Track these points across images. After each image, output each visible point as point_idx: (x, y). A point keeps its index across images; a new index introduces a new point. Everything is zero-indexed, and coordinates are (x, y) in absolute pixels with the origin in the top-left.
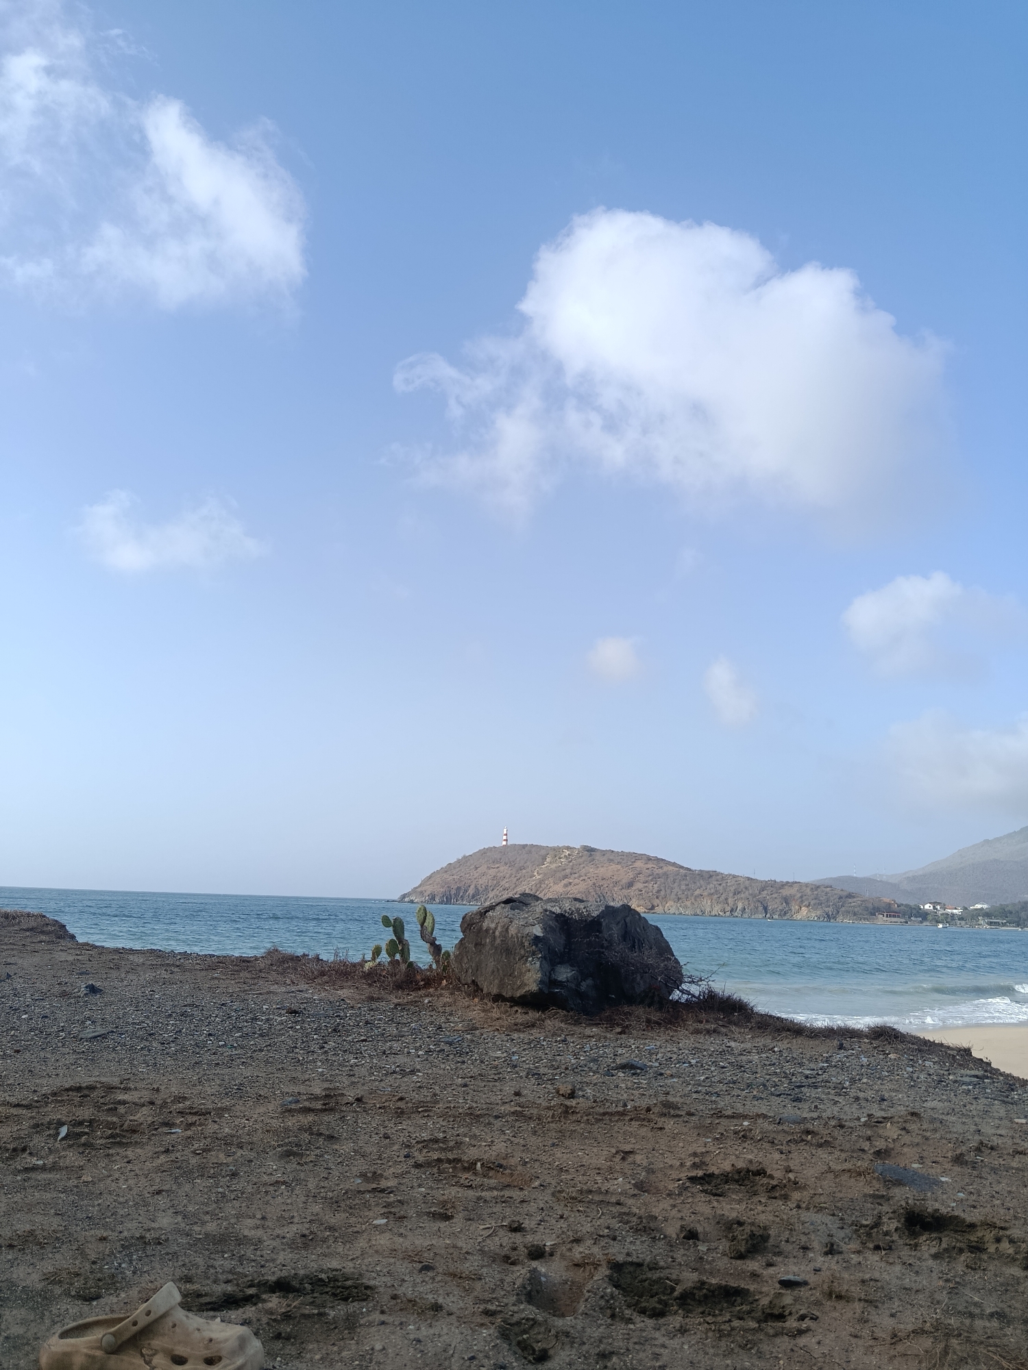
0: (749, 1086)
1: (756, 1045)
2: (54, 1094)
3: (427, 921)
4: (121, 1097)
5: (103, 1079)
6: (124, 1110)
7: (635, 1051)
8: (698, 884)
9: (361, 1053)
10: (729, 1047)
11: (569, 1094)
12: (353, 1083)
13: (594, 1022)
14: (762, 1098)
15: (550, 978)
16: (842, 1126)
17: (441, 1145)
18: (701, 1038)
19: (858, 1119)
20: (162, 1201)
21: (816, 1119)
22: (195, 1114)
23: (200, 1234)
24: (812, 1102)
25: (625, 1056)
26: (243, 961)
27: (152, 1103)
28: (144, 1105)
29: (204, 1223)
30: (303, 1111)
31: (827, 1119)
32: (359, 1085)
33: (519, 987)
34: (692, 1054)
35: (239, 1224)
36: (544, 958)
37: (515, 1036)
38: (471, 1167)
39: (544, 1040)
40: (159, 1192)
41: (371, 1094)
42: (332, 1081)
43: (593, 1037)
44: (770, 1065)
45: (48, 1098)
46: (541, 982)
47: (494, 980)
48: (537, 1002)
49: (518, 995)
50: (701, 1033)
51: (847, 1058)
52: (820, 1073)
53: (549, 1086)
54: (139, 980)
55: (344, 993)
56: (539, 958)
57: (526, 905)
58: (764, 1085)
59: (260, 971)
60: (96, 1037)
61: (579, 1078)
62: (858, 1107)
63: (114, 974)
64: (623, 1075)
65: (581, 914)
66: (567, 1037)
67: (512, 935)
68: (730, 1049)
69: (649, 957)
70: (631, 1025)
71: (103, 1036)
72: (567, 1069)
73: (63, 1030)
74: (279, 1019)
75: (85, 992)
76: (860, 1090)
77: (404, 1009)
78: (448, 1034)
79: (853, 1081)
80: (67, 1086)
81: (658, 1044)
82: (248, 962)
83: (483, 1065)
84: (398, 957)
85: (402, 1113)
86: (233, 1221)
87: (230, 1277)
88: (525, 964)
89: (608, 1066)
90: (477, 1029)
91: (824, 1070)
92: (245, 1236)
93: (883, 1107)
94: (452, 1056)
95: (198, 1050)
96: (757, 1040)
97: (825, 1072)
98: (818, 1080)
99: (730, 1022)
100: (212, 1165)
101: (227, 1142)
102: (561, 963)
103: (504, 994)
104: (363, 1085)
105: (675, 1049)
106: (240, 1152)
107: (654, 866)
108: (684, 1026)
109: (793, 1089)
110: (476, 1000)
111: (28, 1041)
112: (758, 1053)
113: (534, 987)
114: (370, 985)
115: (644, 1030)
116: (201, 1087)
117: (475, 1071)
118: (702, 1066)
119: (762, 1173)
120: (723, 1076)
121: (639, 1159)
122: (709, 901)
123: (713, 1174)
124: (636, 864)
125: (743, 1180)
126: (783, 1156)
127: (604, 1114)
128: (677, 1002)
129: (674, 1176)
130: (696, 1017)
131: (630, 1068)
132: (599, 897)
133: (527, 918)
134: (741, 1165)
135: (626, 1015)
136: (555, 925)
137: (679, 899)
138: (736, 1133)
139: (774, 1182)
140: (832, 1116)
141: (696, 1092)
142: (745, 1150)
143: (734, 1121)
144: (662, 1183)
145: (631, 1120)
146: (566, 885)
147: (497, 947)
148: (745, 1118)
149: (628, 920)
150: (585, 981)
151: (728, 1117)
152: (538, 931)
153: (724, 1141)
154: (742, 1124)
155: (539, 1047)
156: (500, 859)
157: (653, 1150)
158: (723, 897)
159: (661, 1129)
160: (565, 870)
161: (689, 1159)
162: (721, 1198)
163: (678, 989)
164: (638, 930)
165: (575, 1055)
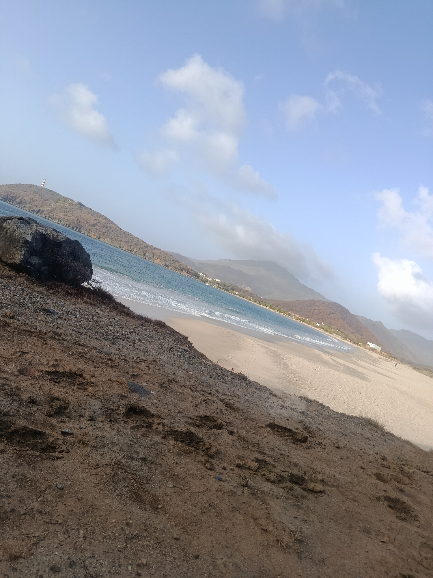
0: (97, 333)
1: (109, 315)
7: (54, 303)
8: (122, 236)
10: (97, 313)
11: (11, 317)
13: (41, 285)
14: (99, 340)
15: (27, 260)
16: (125, 360)
18: (87, 306)
19: (133, 358)
21: (117, 354)
24: (119, 346)
25: (49, 305)
31: (121, 355)
33: (10, 259)
34: (79, 312)
36: (28, 251)
39: (13, 286)
43: (38, 291)
44: (110, 325)
46: (22, 261)
48: (16, 268)
49: (9, 262)
50: (88, 304)
51: (142, 330)
52: (128, 334)
53: (4, 310)
56: (25, 250)
57: (29, 223)
58: (103, 334)
61: (20, 310)
62: (136, 353)
64: (42, 314)
65: (54, 238)
66: (25, 288)
67: (15, 235)
69: (79, 266)
70: (58, 291)
72: (16, 303)
76: (140, 345)
79: (139, 341)
81: (67, 303)
88: (17, 250)
89: (38, 308)
91: (130, 332)
93: (145, 355)
96: (110, 313)
97: (130, 334)
98: (126, 337)
99: (102, 303)
102: (35, 255)
105: (73, 308)
107: (107, 222)
108: (82, 299)
109: (114, 339)
112: (108, 318)
113: (18, 262)
115: (63, 295)
118: (81, 318)
119: (81, 376)
120: (87, 325)
121: (29, 357)
122: (124, 244)
123: (59, 372)
124: (99, 219)
125: (71, 377)
126: (94, 369)
127: (24, 330)
128: (84, 287)
129: (40, 369)
130: (89, 296)
131: (47, 311)
132: (78, 225)
133: (26, 230)
134: (74, 370)
135: (58, 286)
136: (39, 238)
137: (112, 239)
138: (80, 353)
139: (84, 381)
140: (123, 354)
141: (72, 330)
142: (79, 362)
143: (82, 348)
144: (33, 371)
145: (35, 336)
146: (65, 215)
147: (6, 237)
148: (87, 347)
149: (76, 247)
150: (44, 266)
151: (80, 345)
152: (29, 238)
153: (73, 356)
154: (84, 350)
155: (9, 289)
156: (37, 192)
157: (38, 354)
158: (130, 244)
159: (47, 344)
160: (66, 208)
161: (52, 362)
162: (57, 384)
163: (87, 282)
164: (79, 253)
165: (24, 298)
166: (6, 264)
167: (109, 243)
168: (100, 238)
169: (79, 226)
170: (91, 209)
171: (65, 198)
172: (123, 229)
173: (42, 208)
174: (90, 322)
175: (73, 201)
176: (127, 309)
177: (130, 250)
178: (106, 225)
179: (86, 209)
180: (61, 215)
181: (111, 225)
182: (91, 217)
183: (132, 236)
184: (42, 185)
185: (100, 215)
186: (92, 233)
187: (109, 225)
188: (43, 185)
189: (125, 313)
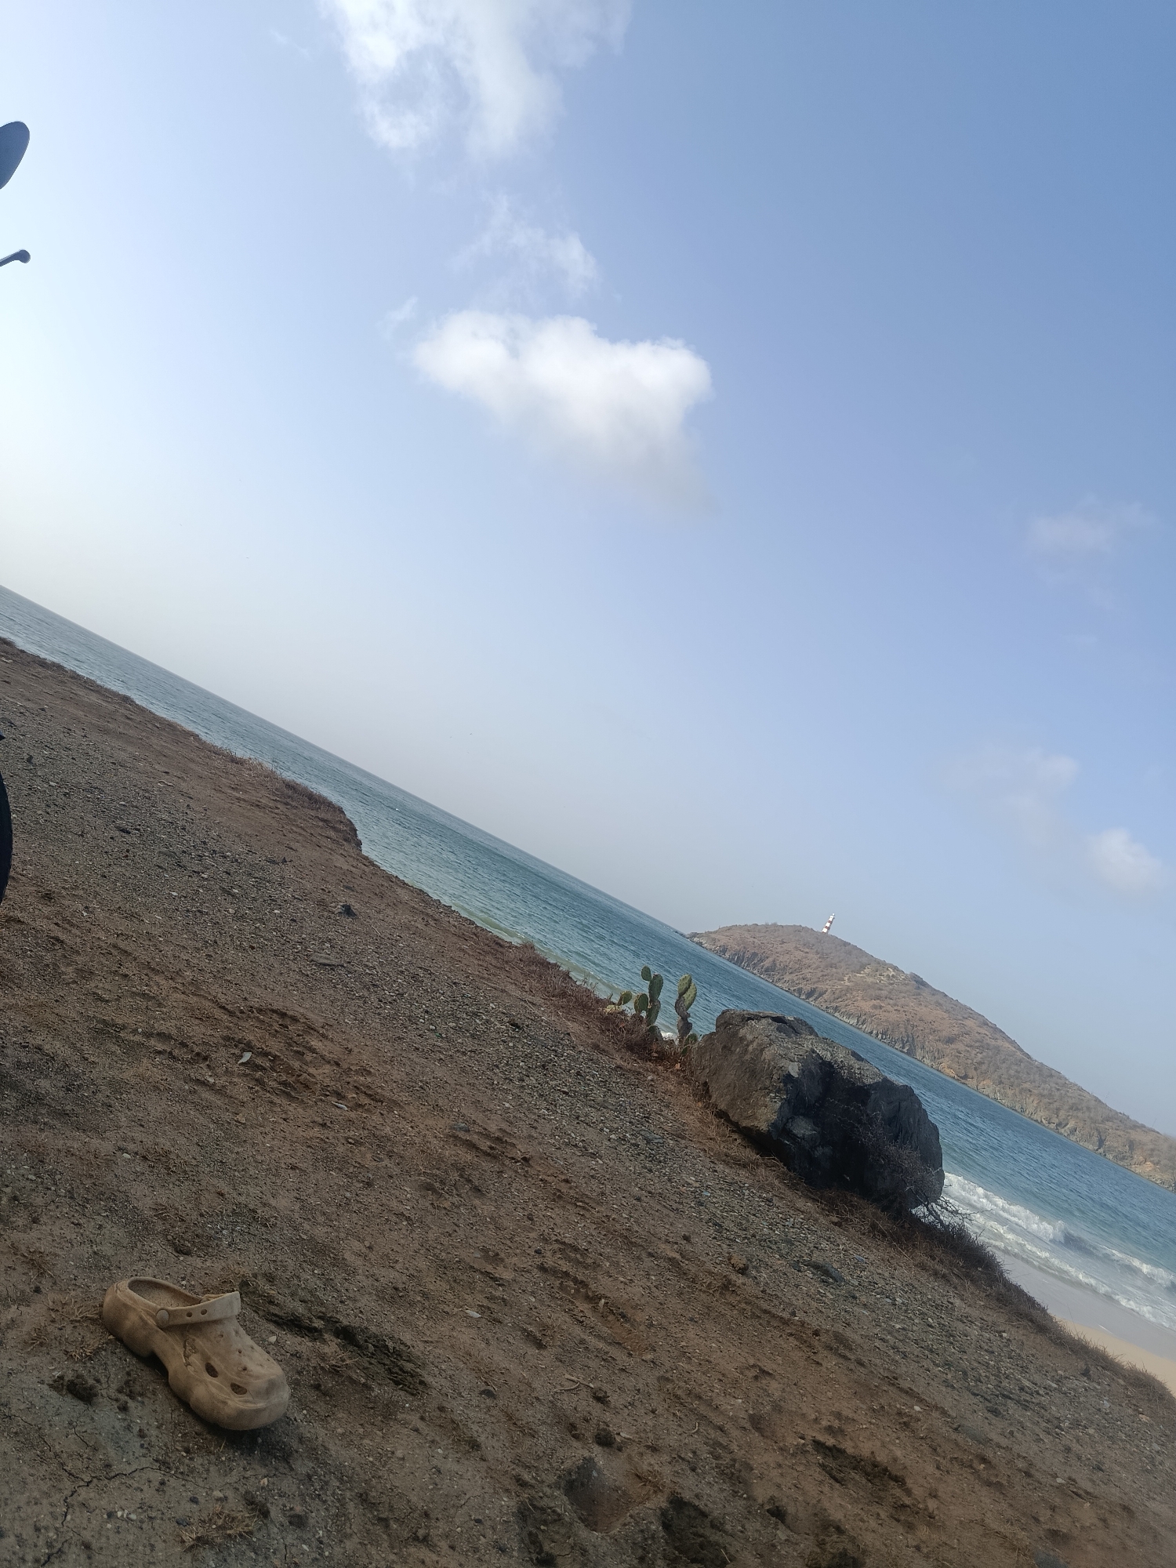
0: (948, 1364)
1: (985, 1317)
2: (260, 1011)
3: (688, 993)
4: (315, 1043)
5: (310, 1015)
6: (311, 1058)
7: (840, 1253)
8: (1032, 1077)
9: (555, 1106)
10: (952, 1303)
11: (740, 1269)
12: (530, 1136)
13: (813, 1196)
14: (953, 1387)
15: (785, 1124)
17: (578, 1256)
18: (924, 1277)
19: (1055, 1476)
20: (292, 1178)
21: (1004, 1448)
22: (369, 1096)
23: (305, 1234)
24: (1011, 1424)
25: (827, 1254)
26: (497, 944)
27: (338, 1064)
28: (329, 1062)
29: (316, 1224)
30: (468, 1145)
31: (1016, 1454)
32: (535, 1143)
33: (748, 1117)
34: (903, 1291)
35: (345, 1242)
36: (788, 1101)
37: (720, 1167)
38: (593, 1299)
39: (748, 1189)
40: (294, 1168)
41: (541, 1159)
42: (511, 1123)
43: (803, 1212)
44: (986, 1351)
45: (253, 1012)
46: (774, 1125)
47: (726, 1095)
48: (759, 1142)
49: (744, 1125)
50: (927, 1271)
51: (1086, 1390)
52: (1041, 1392)
53: (724, 1246)
54: (394, 918)
55: (573, 1027)
56: (782, 1099)
57: (797, 1033)
58: (965, 1373)
59: (507, 962)
60: (325, 965)
61: (761, 1255)
62: (1063, 1460)
63: (376, 902)
64: (811, 1276)
65: (852, 1074)
66: (774, 1198)
67: (765, 1059)
68: (950, 1306)
69: (907, 1156)
70: (851, 1221)
71: (332, 967)
72: (753, 1236)
73: (301, 943)
74: (499, 1026)
75: (340, 910)
76: (1078, 1441)
77: (624, 1075)
78: (653, 1128)
79: (1076, 1424)
80: (275, 1008)
81: (872, 1258)
82: (501, 946)
83: (669, 1184)
84: (644, 1014)
85: (560, 1197)
86: (342, 1235)
87: (308, 1297)
88: (764, 1096)
89: (801, 1257)
90: (683, 1138)
91: (1048, 1391)
92: (343, 1259)
93: (1095, 1478)
94: (643, 1157)
95: (408, 1023)
96: (989, 1311)
97: (1047, 1394)
98: (1033, 1400)
99: (967, 1276)
100: (354, 1163)
101: (381, 1143)
102: (804, 1115)
103: (731, 1115)
104: (540, 1144)
105: (887, 1275)
106: (386, 1162)
107: (988, 1034)
108: (912, 1253)
109: (997, 1396)
110: (700, 1104)
111: (266, 940)
112: (981, 1328)
113: (763, 1127)
114: (602, 1032)
115: (864, 1234)
116: (390, 1067)
117: (657, 1187)
118: (906, 1311)
119: (900, 1481)
120: (923, 1336)
121: (774, 1387)
122: (1035, 1102)
123: (845, 1451)
124: (966, 1022)
125: (875, 1477)
126: (938, 1473)
127: (766, 1312)
128: (918, 1220)
129: (799, 1429)
130: (931, 1250)
131: (823, 1272)
132: (908, 1036)
133: (789, 1049)
134: (882, 1457)
135: (852, 1206)
136: (817, 1072)
137: (1001, 1082)
138: (900, 1414)
139: (907, 1501)
140: (1025, 1455)
141: (882, 1340)
142: (897, 1441)
143: (906, 1399)
144: (783, 1430)
145: (791, 1335)
146: (875, 1007)
147: (743, 1062)
148: (921, 1401)
149: (904, 1104)
150: (823, 1148)
151: (901, 1390)
152: (794, 1069)
153: (880, 1417)
154: (912, 1408)
155: (738, 1195)
156: (813, 945)
157: (795, 1384)
158: (1056, 1105)
159: (818, 1363)
160: (881, 990)
161: (829, 1417)
162: (837, 1485)
163: (927, 1206)
164: (911, 1120)
165: (771, 1224)
166: (737, 1129)
167: (992, 1095)
168: (966, 1077)
169: (910, 1039)
170: (946, 996)
171: (878, 962)
172: (1034, 1057)
173: (821, 986)
174: (931, 1326)
175: (898, 970)
176: (1039, 1309)
177: (1056, 1121)
178: (985, 1042)
179: (933, 995)
180: (866, 1006)
181: (1000, 1043)
182: (946, 1015)
183: (1063, 1081)
184: (826, 927)
185: (971, 1014)
186: (945, 1063)
187: (993, 1042)
188: (828, 928)
189: (1031, 1321)
